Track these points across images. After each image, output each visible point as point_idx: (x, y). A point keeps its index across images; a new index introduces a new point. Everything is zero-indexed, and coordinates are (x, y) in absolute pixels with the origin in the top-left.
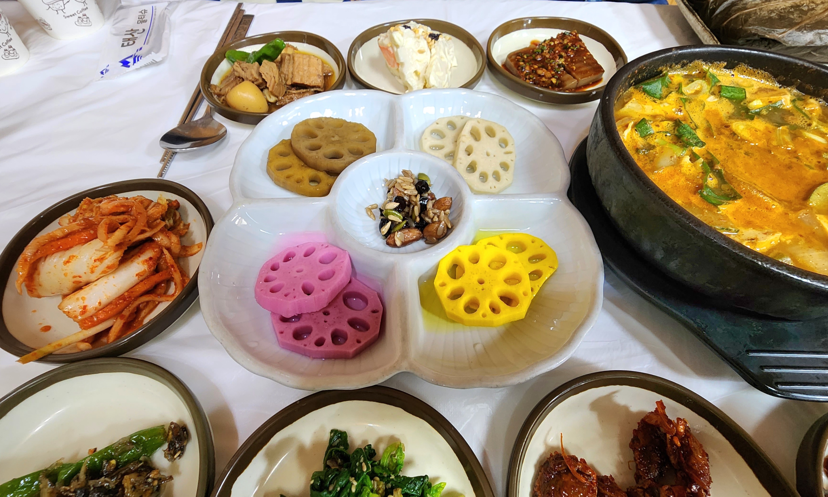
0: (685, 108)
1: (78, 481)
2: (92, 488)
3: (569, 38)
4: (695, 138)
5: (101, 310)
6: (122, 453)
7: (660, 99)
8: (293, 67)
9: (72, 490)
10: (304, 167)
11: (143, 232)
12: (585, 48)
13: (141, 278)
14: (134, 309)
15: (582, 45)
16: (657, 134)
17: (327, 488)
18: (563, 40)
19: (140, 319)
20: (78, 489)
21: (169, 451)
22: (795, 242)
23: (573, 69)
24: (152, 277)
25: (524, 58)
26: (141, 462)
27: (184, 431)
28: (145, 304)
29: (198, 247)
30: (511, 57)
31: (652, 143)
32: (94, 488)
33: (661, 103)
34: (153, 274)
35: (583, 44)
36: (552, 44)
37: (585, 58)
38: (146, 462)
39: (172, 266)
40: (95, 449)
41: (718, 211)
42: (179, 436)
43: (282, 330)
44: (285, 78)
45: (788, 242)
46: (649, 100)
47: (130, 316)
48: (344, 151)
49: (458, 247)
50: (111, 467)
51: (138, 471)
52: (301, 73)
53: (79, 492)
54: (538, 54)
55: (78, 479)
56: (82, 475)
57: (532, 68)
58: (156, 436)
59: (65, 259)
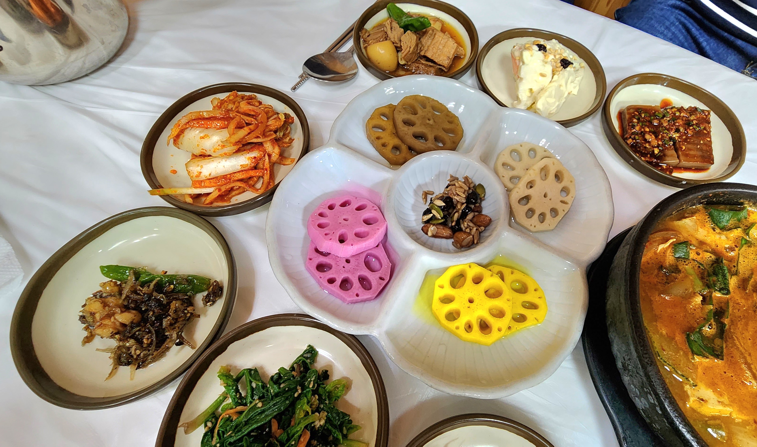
0: (739, 250)
1: (148, 288)
2: (153, 298)
3: (699, 115)
4: (725, 284)
5: (209, 179)
6: (180, 284)
7: (721, 229)
8: (431, 42)
9: (143, 292)
10: (393, 135)
11: (258, 137)
12: (709, 133)
13: (243, 169)
14: (228, 189)
15: (707, 128)
16: (692, 261)
17: (280, 384)
18: (691, 115)
19: (230, 196)
20: (146, 294)
21: (206, 298)
22: (745, 424)
23: (682, 148)
24: (251, 171)
25: (641, 116)
26: (187, 296)
27: (220, 291)
28: (238, 187)
29: (291, 162)
30: (630, 110)
31: (680, 268)
32: (155, 298)
33: (719, 233)
34: (252, 169)
35: (710, 128)
36: (678, 114)
37: (702, 142)
38: (190, 297)
39: (266, 170)
40: (166, 272)
41: (692, 359)
42: (215, 292)
43: (311, 257)
44: (421, 48)
45: (737, 421)
46: (709, 225)
47: (224, 191)
48: (431, 137)
49: (470, 263)
50: (169, 289)
51: (183, 301)
52: (435, 50)
53: (146, 295)
54: (657, 118)
55: (149, 286)
56: (152, 285)
57: (643, 130)
58: (202, 284)
59: (202, 135)
